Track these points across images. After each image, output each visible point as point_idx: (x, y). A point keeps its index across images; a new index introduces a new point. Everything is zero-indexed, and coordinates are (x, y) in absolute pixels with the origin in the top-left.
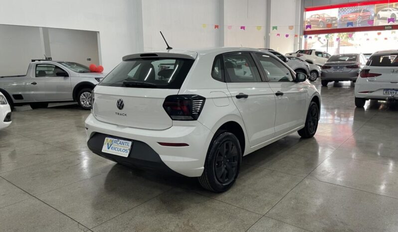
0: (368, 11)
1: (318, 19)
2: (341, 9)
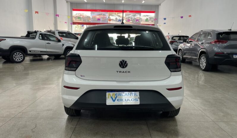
0: (105, 15)
1: (80, 16)
2: (92, 12)
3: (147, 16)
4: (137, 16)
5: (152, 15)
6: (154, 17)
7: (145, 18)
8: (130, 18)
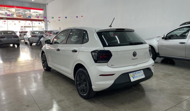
3: (37, 12)
4: (27, 12)
5: (41, 12)
6: (42, 14)
7: (34, 14)
8: (21, 13)
